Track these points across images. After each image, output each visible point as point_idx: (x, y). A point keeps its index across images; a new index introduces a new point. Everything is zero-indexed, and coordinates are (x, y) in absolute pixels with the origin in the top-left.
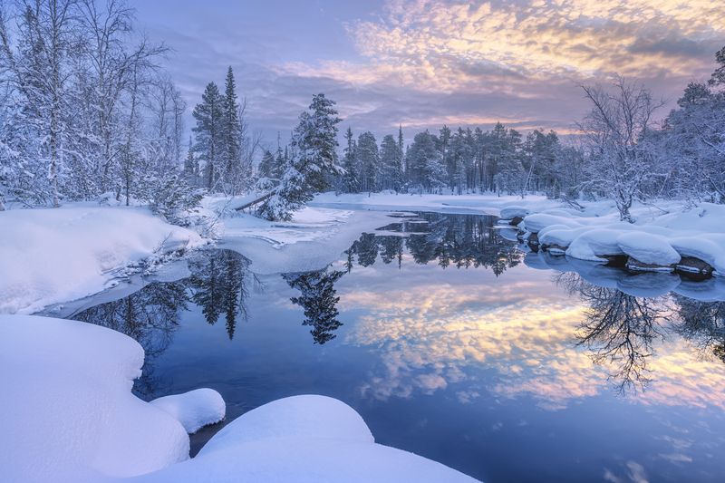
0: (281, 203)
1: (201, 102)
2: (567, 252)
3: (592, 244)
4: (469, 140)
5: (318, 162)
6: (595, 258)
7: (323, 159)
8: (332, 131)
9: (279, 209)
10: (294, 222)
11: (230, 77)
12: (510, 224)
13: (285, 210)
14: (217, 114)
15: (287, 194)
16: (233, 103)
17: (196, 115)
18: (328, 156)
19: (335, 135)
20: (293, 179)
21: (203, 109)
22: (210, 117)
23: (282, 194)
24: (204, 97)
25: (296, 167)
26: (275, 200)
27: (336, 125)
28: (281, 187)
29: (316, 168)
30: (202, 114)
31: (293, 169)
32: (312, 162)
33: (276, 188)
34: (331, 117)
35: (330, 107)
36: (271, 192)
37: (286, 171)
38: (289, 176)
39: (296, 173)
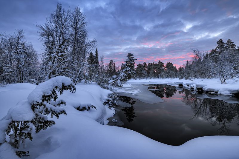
2: (218, 93)
3: (229, 90)
4: (151, 65)
5: (130, 71)
6: (231, 95)
9: (120, 84)
10: (123, 87)
11: (97, 51)
12: (179, 86)
14: (93, 60)
15: (122, 80)
16: (97, 57)
17: (87, 61)
18: (132, 69)
19: (134, 63)
20: (124, 76)
21: (89, 59)
22: (91, 61)
23: (120, 80)
24: (89, 56)
25: (124, 72)
26: (119, 81)
27: (134, 61)
28: (120, 78)
32: (129, 71)
33: (118, 78)
34: (133, 59)
35: (132, 56)
36: (116, 79)
37: (121, 73)
38: (122, 75)
39: (124, 74)
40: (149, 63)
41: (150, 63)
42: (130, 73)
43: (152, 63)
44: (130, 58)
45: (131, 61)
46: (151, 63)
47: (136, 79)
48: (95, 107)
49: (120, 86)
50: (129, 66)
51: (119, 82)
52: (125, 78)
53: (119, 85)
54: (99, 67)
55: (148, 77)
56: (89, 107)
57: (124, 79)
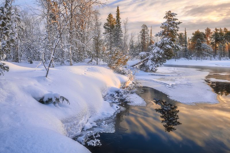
0: (152, 64)
1: (106, 22)
5: (170, 44)
7: (173, 42)
8: (176, 29)
9: (151, 66)
10: (158, 73)
11: (118, 10)
13: (154, 67)
14: (112, 27)
15: (155, 59)
16: (119, 21)
17: (104, 27)
19: (178, 30)
20: (158, 52)
22: (110, 28)
23: (153, 60)
24: (107, 19)
26: (149, 62)
27: (178, 26)
28: (151, 56)
29: (169, 47)
30: (107, 27)
31: (157, 48)
32: (167, 44)
33: (148, 57)
34: (176, 21)
35: (174, 17)
36: (146, 59)
37: (153, 48)
38: (155, 51)
39: (159, 49)
40: (216, 30)
41: (218, 30)
42: (170, 47)
43: (223, 29)
44: (170, 21)
45: (172, 25)
46: (221, 30)
47: (191, 59)
48: (67, 100)
49: (152, 71)
50: (168, 34)
51: (151, 63)
52: (160, 56)
53: (150, 68)
54: (122, 38)
55: (214, 56)
56: (58, 100)
57: (159, 58)
